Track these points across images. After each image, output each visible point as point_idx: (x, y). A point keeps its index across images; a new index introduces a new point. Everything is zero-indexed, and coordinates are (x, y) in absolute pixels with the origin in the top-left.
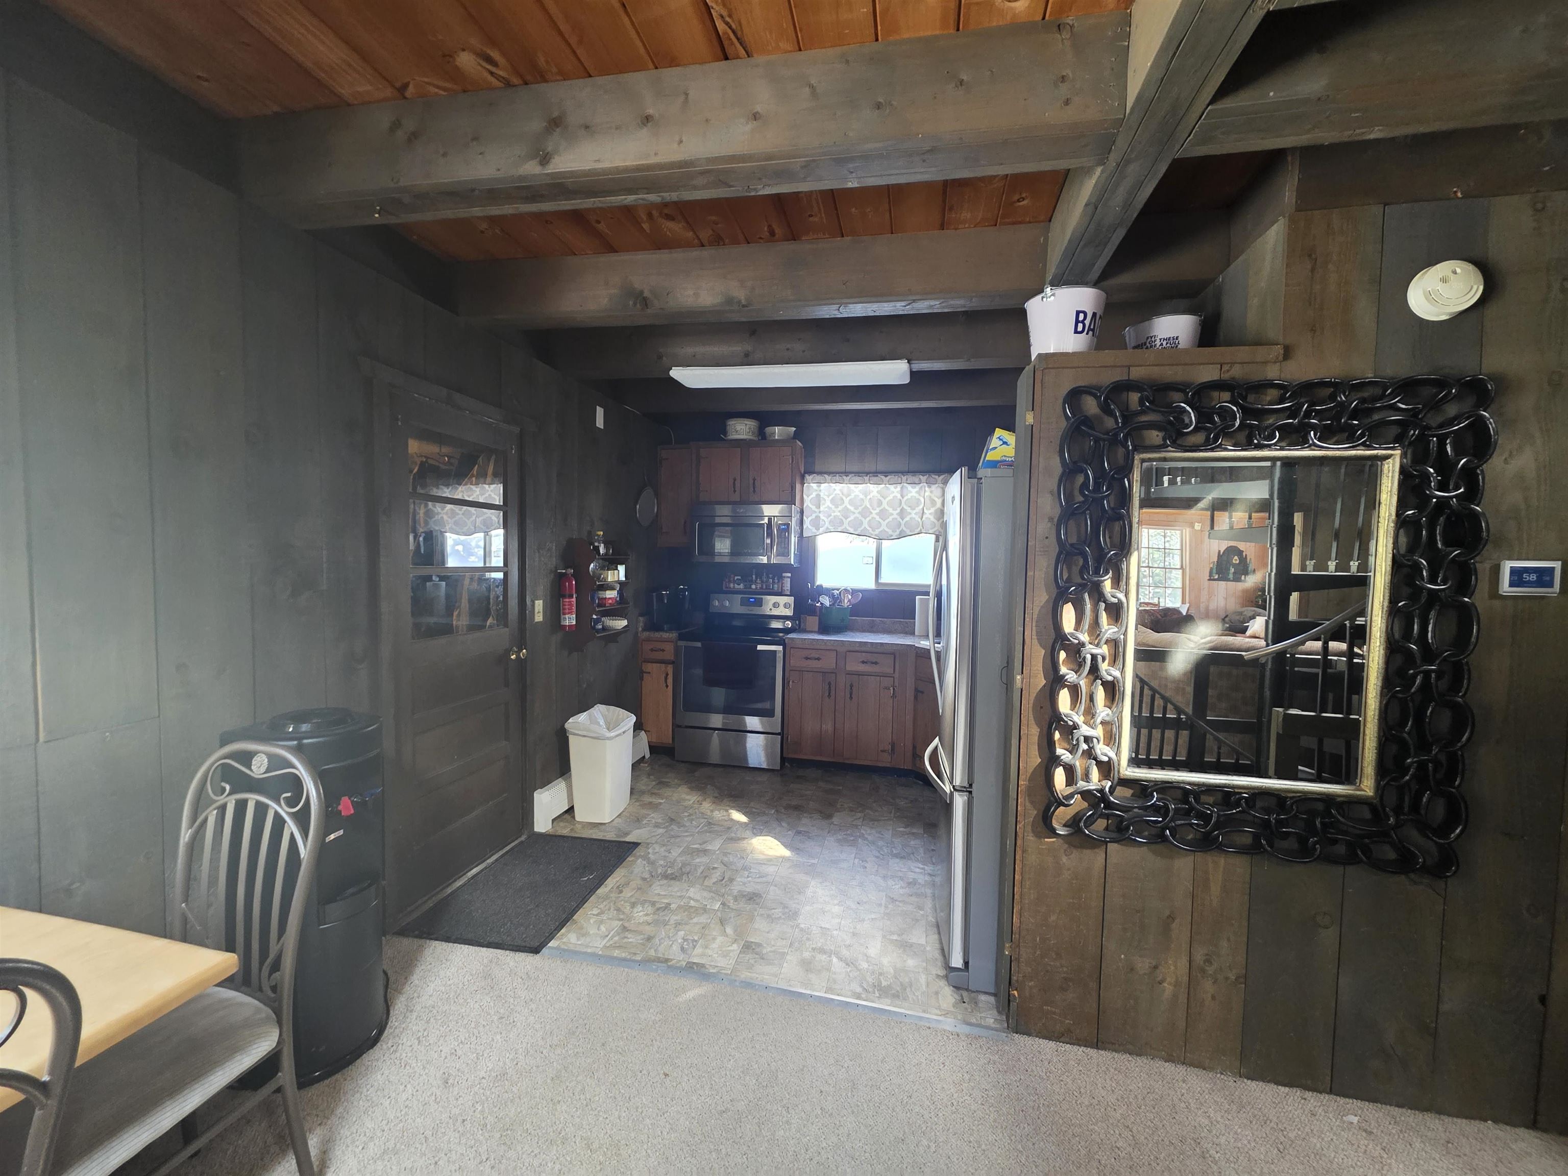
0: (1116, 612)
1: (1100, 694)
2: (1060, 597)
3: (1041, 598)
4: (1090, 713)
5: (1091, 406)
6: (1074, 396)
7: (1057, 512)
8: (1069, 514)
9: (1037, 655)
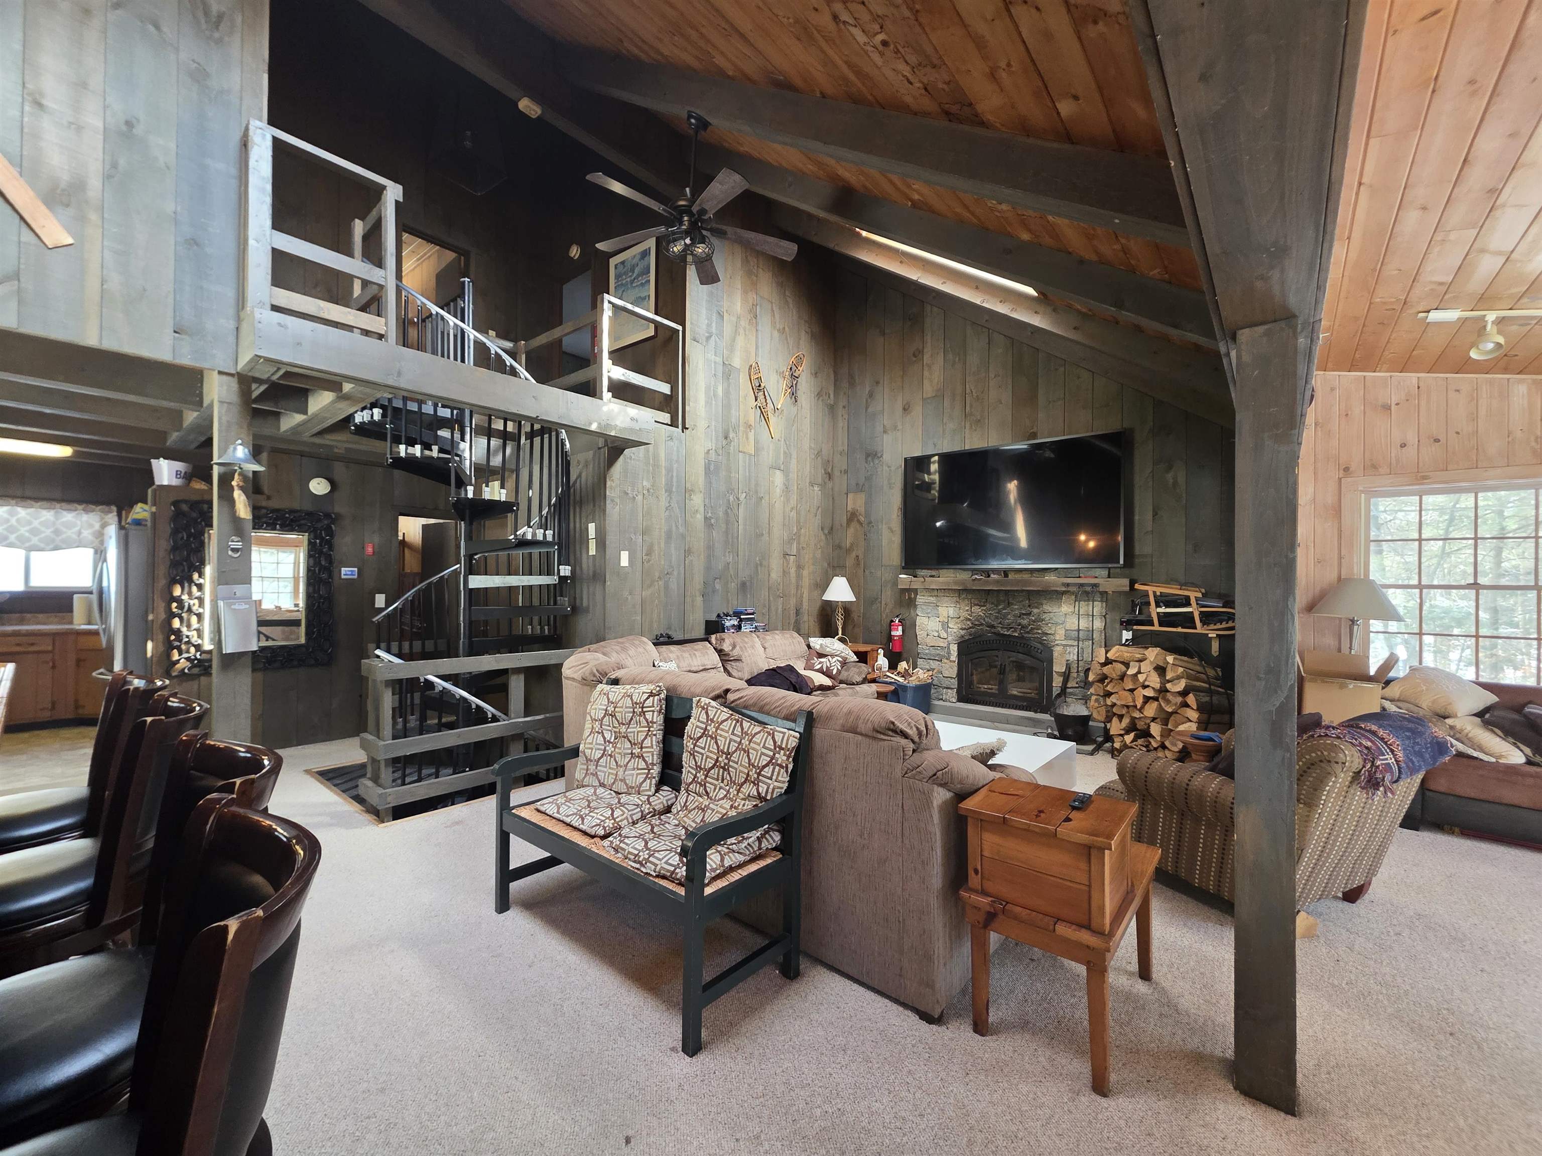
0: (200, 587)
1: (194, 619)
2: (173, 582)
3: (162, 582)
4: (189, 626)
5: (185, 507)
6: (175, 503)
7: (169, 548)
8: (174, 549)
9: (161, 606)
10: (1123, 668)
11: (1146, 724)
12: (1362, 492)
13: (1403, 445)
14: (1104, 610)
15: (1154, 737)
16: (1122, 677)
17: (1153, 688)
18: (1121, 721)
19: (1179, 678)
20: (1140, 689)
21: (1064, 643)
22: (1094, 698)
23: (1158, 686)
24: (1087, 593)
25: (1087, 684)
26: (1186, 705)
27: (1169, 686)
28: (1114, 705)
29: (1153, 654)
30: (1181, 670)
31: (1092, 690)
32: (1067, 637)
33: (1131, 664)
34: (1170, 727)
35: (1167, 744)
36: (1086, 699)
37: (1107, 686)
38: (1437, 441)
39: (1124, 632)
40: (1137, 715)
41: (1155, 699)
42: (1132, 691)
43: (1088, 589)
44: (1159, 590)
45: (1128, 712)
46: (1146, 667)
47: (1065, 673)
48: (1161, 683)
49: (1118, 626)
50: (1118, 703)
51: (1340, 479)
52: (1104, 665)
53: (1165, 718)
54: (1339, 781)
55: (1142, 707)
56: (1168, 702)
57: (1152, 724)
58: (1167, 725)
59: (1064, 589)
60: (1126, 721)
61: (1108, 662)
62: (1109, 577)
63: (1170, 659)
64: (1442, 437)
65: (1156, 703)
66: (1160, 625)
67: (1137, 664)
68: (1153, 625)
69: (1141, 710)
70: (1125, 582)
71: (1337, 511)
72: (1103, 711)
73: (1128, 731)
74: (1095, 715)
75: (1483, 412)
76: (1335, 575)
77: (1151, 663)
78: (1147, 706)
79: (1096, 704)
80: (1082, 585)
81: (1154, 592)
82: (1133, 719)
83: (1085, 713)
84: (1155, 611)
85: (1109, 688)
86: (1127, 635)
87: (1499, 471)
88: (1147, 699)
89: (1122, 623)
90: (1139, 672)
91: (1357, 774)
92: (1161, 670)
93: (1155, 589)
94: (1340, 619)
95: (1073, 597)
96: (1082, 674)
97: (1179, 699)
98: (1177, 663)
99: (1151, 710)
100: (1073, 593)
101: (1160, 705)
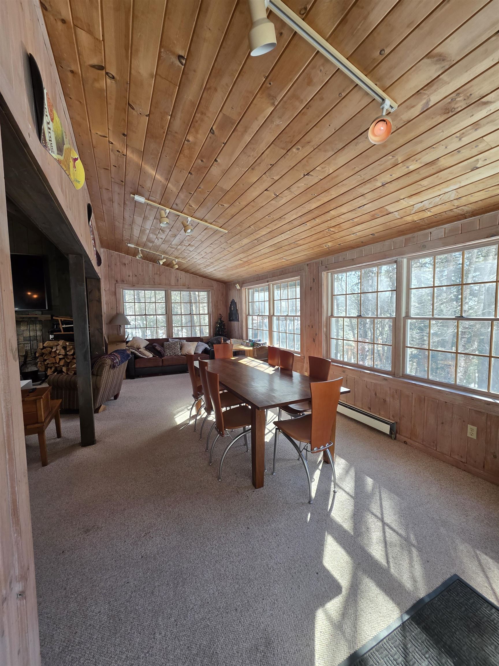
10: (50, 349)
11: (61, 368)
12: (121, 288)
13: (129, 276)
14: (41, 328)
15: (64, 372)
16: (50, 352)
17: (62, 355)
18: (51, 369)
19: (71, 350)
20: (58, 356)
21: (23, 343)
22: (39, 363)
23: (64, 353)
24: (33, 321)
25: (36, 358)
27: (68, 353)
28: (48, 364)
29: (61, 342)
30: (71, 347)
31: (38, 360)
32: (25, 340)
33: (54, 347)
34: (69, 367)
35: (69, 373)
36: (36, 364)
37: (44, 357)
38: (136, 276)
39: (50, 336)
40: (57, 365)
41: (63, 358)
42: (54, 357)
43: (33, 319)
44: (63, 319)
45: (54, 365)
46: (59, 347)
47: (25, 355)
48: (65, 352)
49: (47, 333)
50: (50, 363)
51: (115, 284)
52: (42, 349)
53: (67, 364)
54: (107, 368)
55: (59, 362)
56: (68, 359)
57: (63, 367)
58: (68, 367)
59: (21, 320)
60: (53, 369)
61: (44, 348)
62: (42, 314)
63: (67, 344)
64: (137, 275)
65: (64, 360)
66: (64, 332)
67: (56, 347)
68: (61, 332)
69: (58, 363)
70: (50, 316)
71: (115, 294)
72: (44, 367)
73: (54, 372)
74: (40, 369)
75: (144, 270)
76: (116, 312)
77: (61, 346)
78: (60, 362)
79: (41, 365)
80: (30, 318)
81: (61, 320)
82: (56, 367)
83: (36, 369)
84: (62, 326)
86: (51, 337)
87: (148, 285)
88: (60, 359)
89: (49, 332)
90: (57, 350)
91: (111, 366)
92: (65, 348)
93: (61, 318)
94: (118, 325)
95: (26, 323)
96: (33, 355)
97: (72, 357)
98: (70, 344)
99: (62, 363)
100: (26, 321)
101: (65, 360)
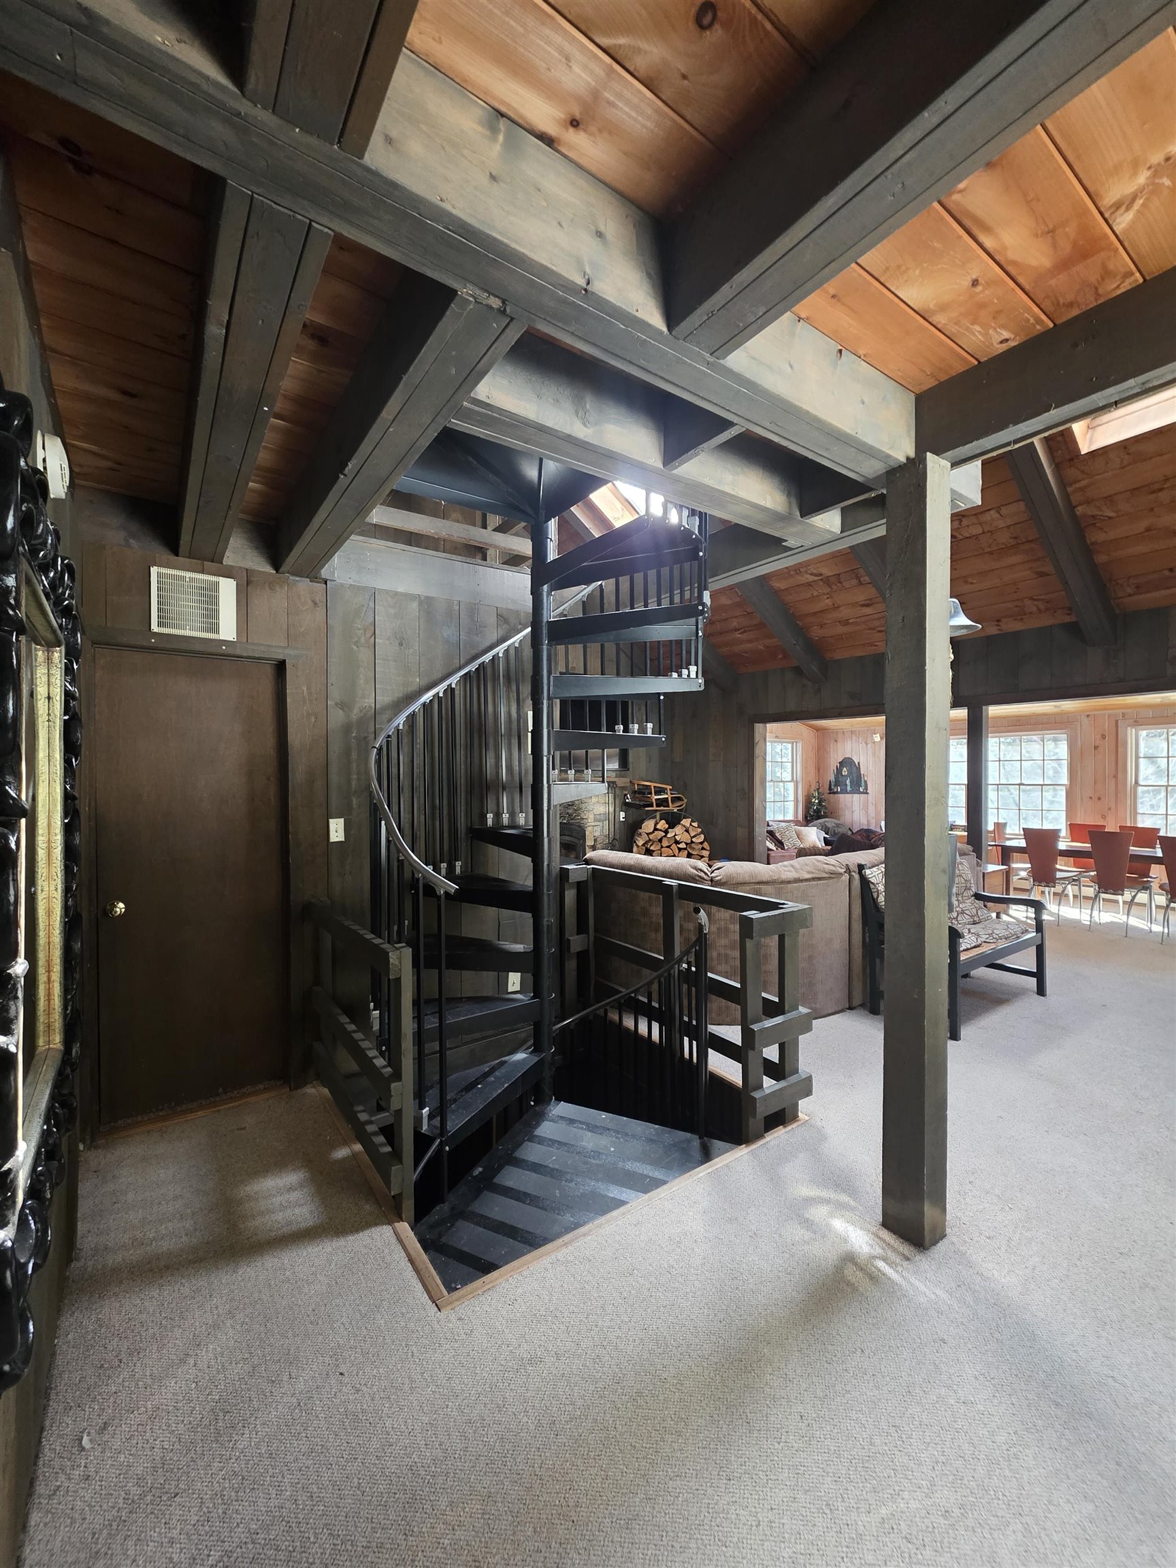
10: (664, 834)
14: (613, 800)
16: (660, 841)
21: (593, 824)
26: (703, 849)
30: (700, 830)
32: (595, 820)
39: (621, 813)
41: (685, 849)
49: (619, 809)
52: (650, 834)
55: (678, 855)
56: (693, 849)
67: (674, 830)
68: (656, 807)
70: (627, 780)
77: (681, 828)
78: (681, 854)
81: (654, 787)
84: (652, 798)
85: (652, 848)
88: (680, 850)
90: (676, 835)
92: (688, 831)
93: (654, 784)
97: (700, 846)
